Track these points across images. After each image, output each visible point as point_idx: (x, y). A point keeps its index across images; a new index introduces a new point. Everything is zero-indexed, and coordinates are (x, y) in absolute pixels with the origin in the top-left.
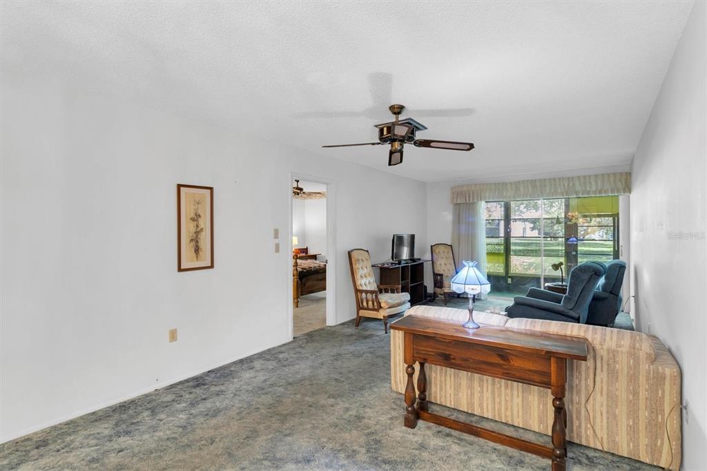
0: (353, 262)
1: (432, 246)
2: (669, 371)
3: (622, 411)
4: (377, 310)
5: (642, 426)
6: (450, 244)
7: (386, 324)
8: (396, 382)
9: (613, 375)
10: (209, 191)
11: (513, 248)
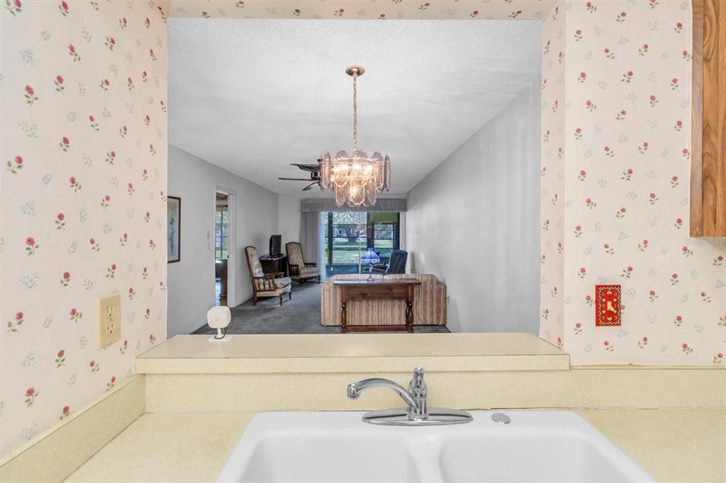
0: (250, 257)
1: (286, 245)
2: (442, 287)
3: (428, 307)
4: (274, 290)
5: (434, 310)
6: (298, 242)
7: (281, 299)
8: (325, 320)
9: (425, 292)
10: (178, 201)
11: (334, 247)
